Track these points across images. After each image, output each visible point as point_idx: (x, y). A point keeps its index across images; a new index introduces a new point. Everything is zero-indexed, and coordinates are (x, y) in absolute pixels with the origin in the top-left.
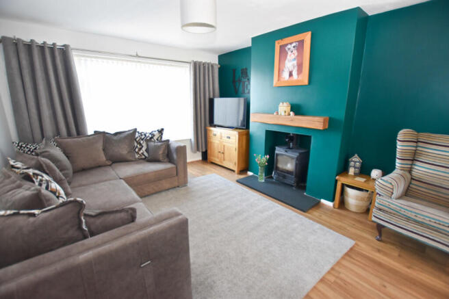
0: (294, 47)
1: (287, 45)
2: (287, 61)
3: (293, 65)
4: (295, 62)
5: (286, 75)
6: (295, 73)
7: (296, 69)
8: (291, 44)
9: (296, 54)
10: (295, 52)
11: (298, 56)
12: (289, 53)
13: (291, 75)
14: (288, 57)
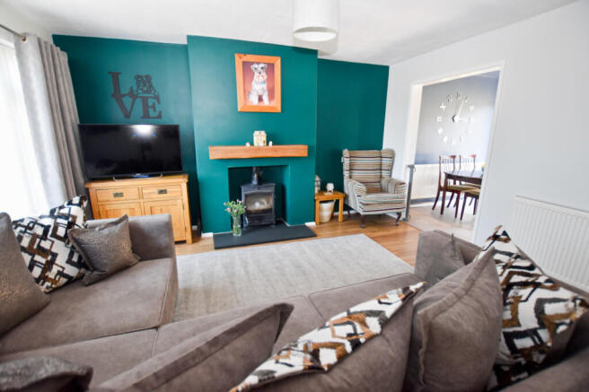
0: (262, 68)
1: (253, 63)
2: (254, 83)
3: (263, 89)
4: (265, 86)
5: (254, 100)
6: (265, 98)
7: (266, 93)
8: (258, 63)
9: (266, 77)
10: (264, 74)
11: (267, 80)
12: (256, 74)
13: (260, 99)
14: (255, 78)
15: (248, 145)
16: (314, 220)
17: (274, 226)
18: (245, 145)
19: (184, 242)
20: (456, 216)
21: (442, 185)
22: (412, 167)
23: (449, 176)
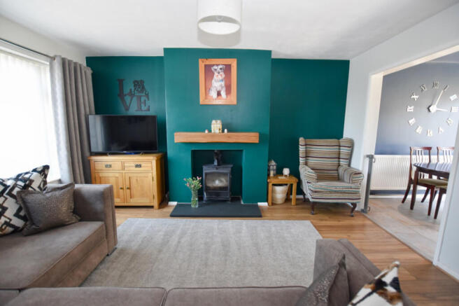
0: (221, 69)
3: (221, 86)
4: (223, 83)
5: (213, 94)
6: (223, 94)
7: (224, 89)
8: (217, 65)
9: (224, 76)
10: (222, 73)
11: (225, 78)
12: (216, 74)
13: (219, 94)
14: (215, 77)
15: (206, 132)
16: (267, 201)
17: (229, 202)
18: (204, 131)
19: (152, 207)
20: (429, 214)
21: (413, 177)
22: (371, 157)
23: (420, 169)
